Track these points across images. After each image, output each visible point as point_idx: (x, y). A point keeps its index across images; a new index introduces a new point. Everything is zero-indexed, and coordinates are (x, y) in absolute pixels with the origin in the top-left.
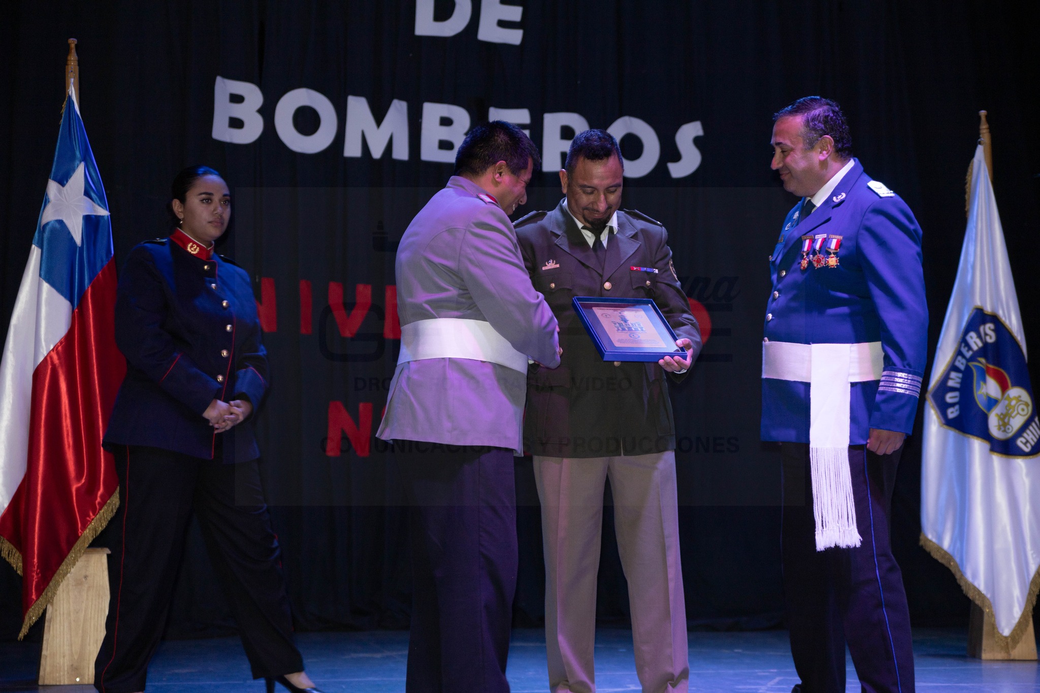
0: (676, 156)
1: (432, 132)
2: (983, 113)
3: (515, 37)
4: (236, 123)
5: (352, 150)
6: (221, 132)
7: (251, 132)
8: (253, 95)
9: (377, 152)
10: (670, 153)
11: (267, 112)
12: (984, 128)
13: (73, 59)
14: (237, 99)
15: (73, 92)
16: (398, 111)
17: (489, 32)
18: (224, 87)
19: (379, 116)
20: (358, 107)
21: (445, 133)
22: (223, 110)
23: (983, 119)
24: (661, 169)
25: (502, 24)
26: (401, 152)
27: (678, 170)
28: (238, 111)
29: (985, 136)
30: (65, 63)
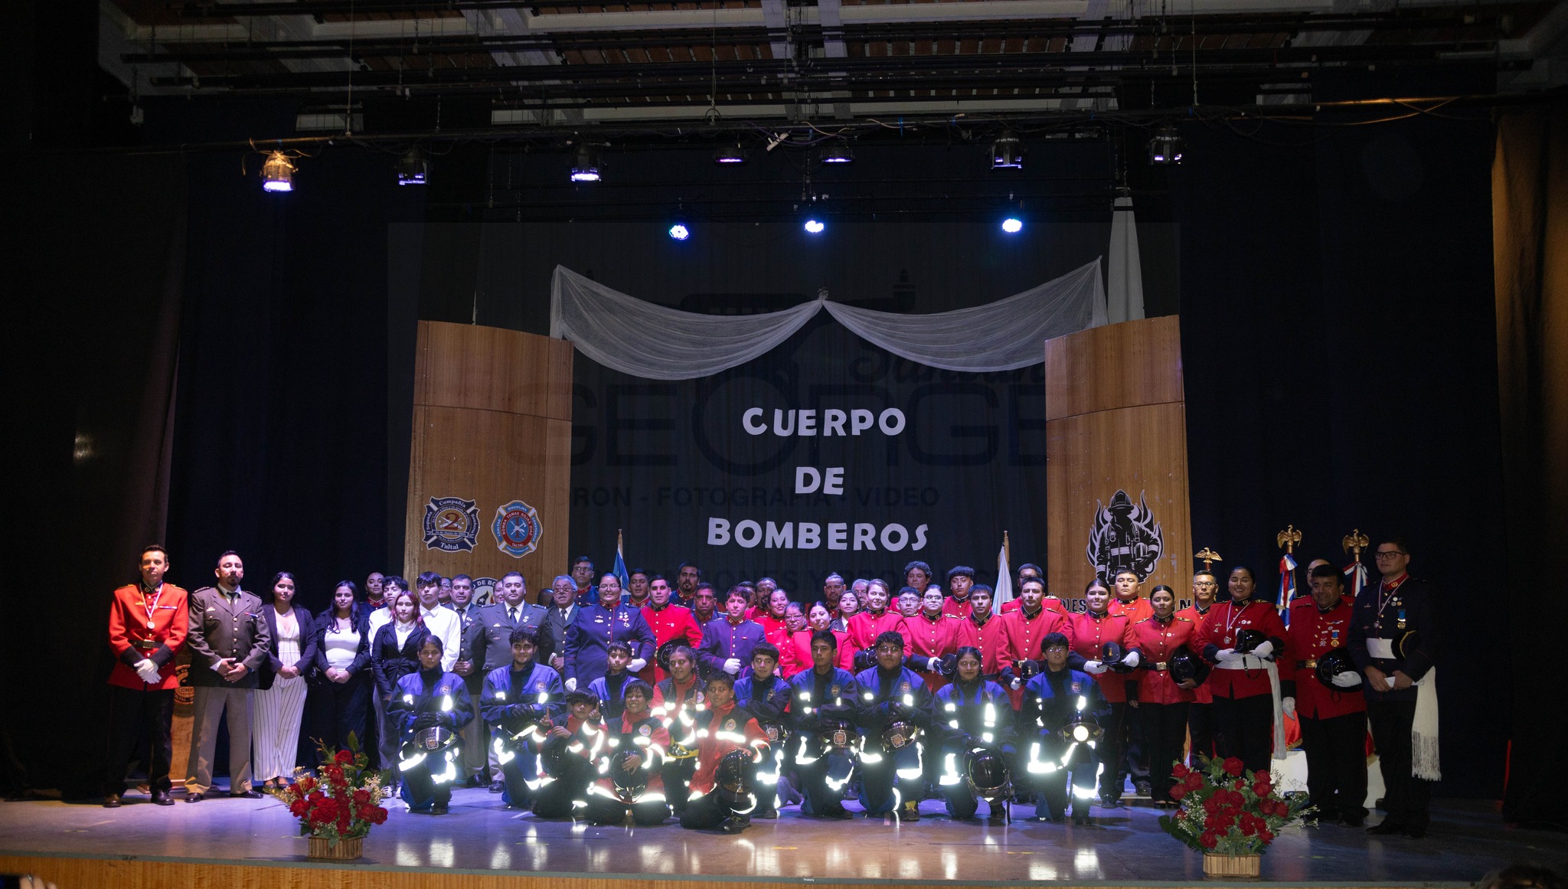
0: (916, 541)
1: (803, 535)
2: (1006, 532)
3: (840, 491)
4: (719, 536)
5: (768, 545)
6: (712, 541)
7: (724, 540)
8: (726, 524)
9: (779, 546)
10: (913, 539)
11: (732, 531)
12: (1006, 537)
13: (620, 540)
14: (719, 526)
15: (620, 551)
16: (788, 527)
17: (828, 490)
18: (713, 522)
19: (779, 529)
20: (771, 526)
21: (809, 536)
22: (713, 531)
23: (1006, 535)
24: (909, 546)
25: (834, 486)
26: (789, 545)
27: (916, 547)
28: (719, 531)
29: (1006, 543)
30: (617, 538)
